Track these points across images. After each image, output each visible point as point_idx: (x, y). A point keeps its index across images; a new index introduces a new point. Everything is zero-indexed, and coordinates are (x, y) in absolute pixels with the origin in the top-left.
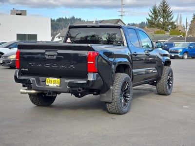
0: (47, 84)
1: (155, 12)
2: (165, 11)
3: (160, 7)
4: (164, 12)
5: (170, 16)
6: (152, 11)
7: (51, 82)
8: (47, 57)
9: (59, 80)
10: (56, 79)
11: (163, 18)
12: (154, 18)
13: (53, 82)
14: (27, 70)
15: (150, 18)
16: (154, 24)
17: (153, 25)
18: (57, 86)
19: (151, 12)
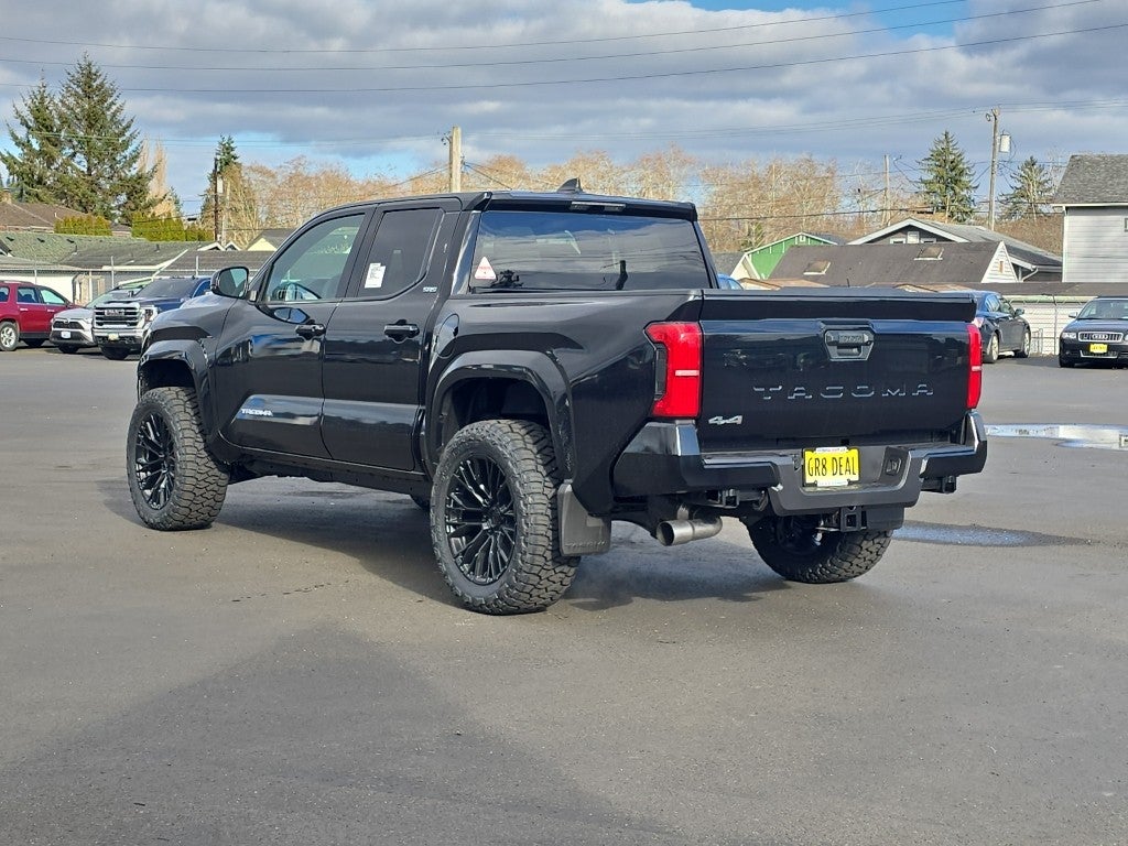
0: (809, 480)
1: (41, 121)
2: (93, 120)
3: (71, 101)
4: (91, 126)
5: (126, 145)
6: (30, 118)
7: (822, 466)
8: (835, 355)
9: (854, 453)
10: (841, 452)
11: (88, 155)
12: (41, 153)
13: (829, 466)
14: (738, 419)
15: (17, 152)
16: (40, 181)
17: (39, 190)
18: (850, 483)
19: (24, 123)
